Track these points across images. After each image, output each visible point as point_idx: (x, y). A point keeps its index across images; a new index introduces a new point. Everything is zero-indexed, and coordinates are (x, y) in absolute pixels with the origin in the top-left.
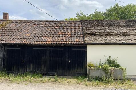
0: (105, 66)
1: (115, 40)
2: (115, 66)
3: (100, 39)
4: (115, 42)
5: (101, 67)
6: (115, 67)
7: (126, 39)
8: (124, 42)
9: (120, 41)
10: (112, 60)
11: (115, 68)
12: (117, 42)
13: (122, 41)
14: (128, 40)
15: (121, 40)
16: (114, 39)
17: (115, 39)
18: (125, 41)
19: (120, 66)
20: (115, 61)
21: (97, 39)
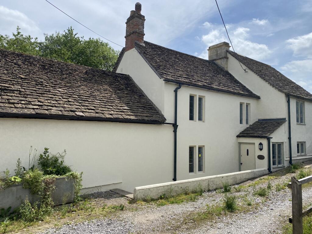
0: (31, 174)
1: (62, 109)
2: (58, 173)
3: (23, 102)
4: (60, 113)
5: (19, 180)
6: (57, 175)
7: (86, 108)
8: (81, 114)
9: (72, 111)
10: (50, 156)
11: (57, 177)
12: (66, 113)
13: (76, 113)
14: (90, 111)
15: (75, 110)
16: (59, 105)
17: (62, 105)
18: (83, 112)
19: (69, 171)
20: (58, 160)
21: (13, 103)
